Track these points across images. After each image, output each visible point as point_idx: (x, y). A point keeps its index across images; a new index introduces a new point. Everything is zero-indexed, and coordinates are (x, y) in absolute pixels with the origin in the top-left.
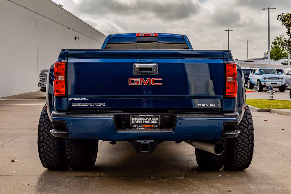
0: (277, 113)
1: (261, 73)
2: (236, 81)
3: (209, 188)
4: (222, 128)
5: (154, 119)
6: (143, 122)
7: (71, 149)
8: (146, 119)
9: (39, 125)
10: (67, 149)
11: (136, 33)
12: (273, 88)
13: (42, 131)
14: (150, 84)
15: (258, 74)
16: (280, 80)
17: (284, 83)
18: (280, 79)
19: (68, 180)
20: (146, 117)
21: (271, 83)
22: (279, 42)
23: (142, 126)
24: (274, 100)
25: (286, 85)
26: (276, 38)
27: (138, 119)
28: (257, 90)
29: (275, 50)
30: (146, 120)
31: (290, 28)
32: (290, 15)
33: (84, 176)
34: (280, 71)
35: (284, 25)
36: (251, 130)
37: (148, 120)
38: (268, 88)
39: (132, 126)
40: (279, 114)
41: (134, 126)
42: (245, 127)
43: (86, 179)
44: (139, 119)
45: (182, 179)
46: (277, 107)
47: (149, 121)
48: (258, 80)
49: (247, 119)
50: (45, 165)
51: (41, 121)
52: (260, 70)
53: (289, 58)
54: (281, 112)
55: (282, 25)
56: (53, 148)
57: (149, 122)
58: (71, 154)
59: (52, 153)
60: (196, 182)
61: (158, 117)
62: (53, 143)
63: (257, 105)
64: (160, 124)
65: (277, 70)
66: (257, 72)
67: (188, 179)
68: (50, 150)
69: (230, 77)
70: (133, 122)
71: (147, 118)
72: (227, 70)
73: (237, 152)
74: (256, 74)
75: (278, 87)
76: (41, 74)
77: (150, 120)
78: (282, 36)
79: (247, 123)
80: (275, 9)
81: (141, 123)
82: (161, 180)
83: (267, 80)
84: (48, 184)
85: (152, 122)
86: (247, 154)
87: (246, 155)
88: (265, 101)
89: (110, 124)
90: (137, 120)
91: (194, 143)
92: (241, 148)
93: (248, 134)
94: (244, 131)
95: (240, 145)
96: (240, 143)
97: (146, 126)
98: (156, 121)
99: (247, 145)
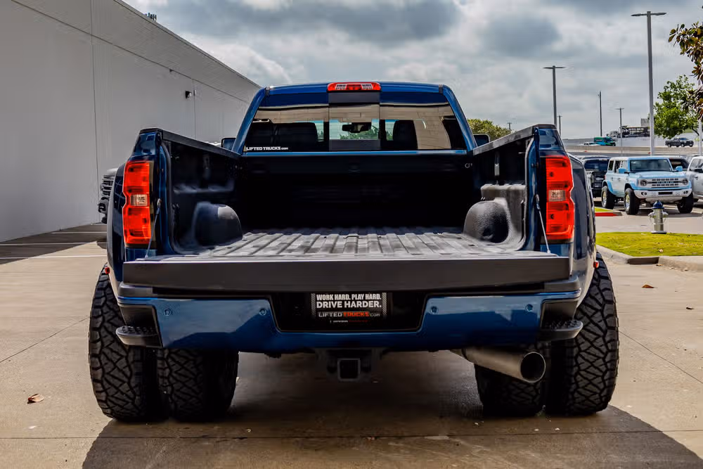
0: (674, 266)
1: (634, 169)
2: (571, 201)
3: (510, 463)
4: (539, 316)
5: (371, 298)
6: (343, 304)
7: (171, 370)
8: (350, 297)
9: (92, 313)
10: (160, 372)
11: (327, 84)
12: (663, 203)
13: (98, 329)
15: (625, 173)
16: (681, 185)
17: (690, 193)
18: (680, 182)
19: (164, 448)
20: (350, 293)
21: (657, 192)
22: (675, 94)
23: (340, 314)
24: (665, 233)
25: (695, 196)
26: (668, 83)
27: (331, 298)
28: (624, 211)
29: (666, 113)
30: (351, 301)
31: (701, 60)
32: (701, 28)
33: (204, 437)
34: (680, 163)
35: (686, 54)
36: (611, 318)
37: (356, 301)
38: (652, 205)
39: (317, 315)
40: (679, 267)
41: (322, 314)
42: (597, 311)
43: (207, 444)
44: (334, 297)
45: (445, 441)
46: (674, 251)
47: (358, 302)
48: (628, 186)
49: (601, 291)
50: (109, 411)
51: (97, 304)
52: (631, 161)
53: (699, 130)
54: (685, 265)
55: (681, 54)
56: (127, 370)
57: (359, 304)
58: (171, 385)
59: (124, 382)
60: (477, 449)
62: (127, 358)
63: (627, 247)
64: (385, 310)
65: (671, 160)
66: (625, 166)
67: (457, 440)
68: (120, 375)
69: (557, 191)
70: (320, 305)
71: (353, 296)
72: (548, 173)
73: (578, 373)
74: (621, 172)
75: (674, 203)
76: (105, 182)
77: (362, 301)
78: (683, 79)
79: (601, 301)
80: (664, 14)
81: (338, 307)
82: (391, 444)
83: (649, 186)
84: (116, 459)
85: (365, 304)
86: (603, 377)
87: (599, 379)
88: (646, 237)
89: (263, 312)
90: (328, 301)
91: (469, 352)
92: (587, 361)
93: (604, 327)
94: (594, 319)
95: (583, 354)
96: (585, 351)
97: (351, 314)
98: (375, 302)
99: (602, 355)
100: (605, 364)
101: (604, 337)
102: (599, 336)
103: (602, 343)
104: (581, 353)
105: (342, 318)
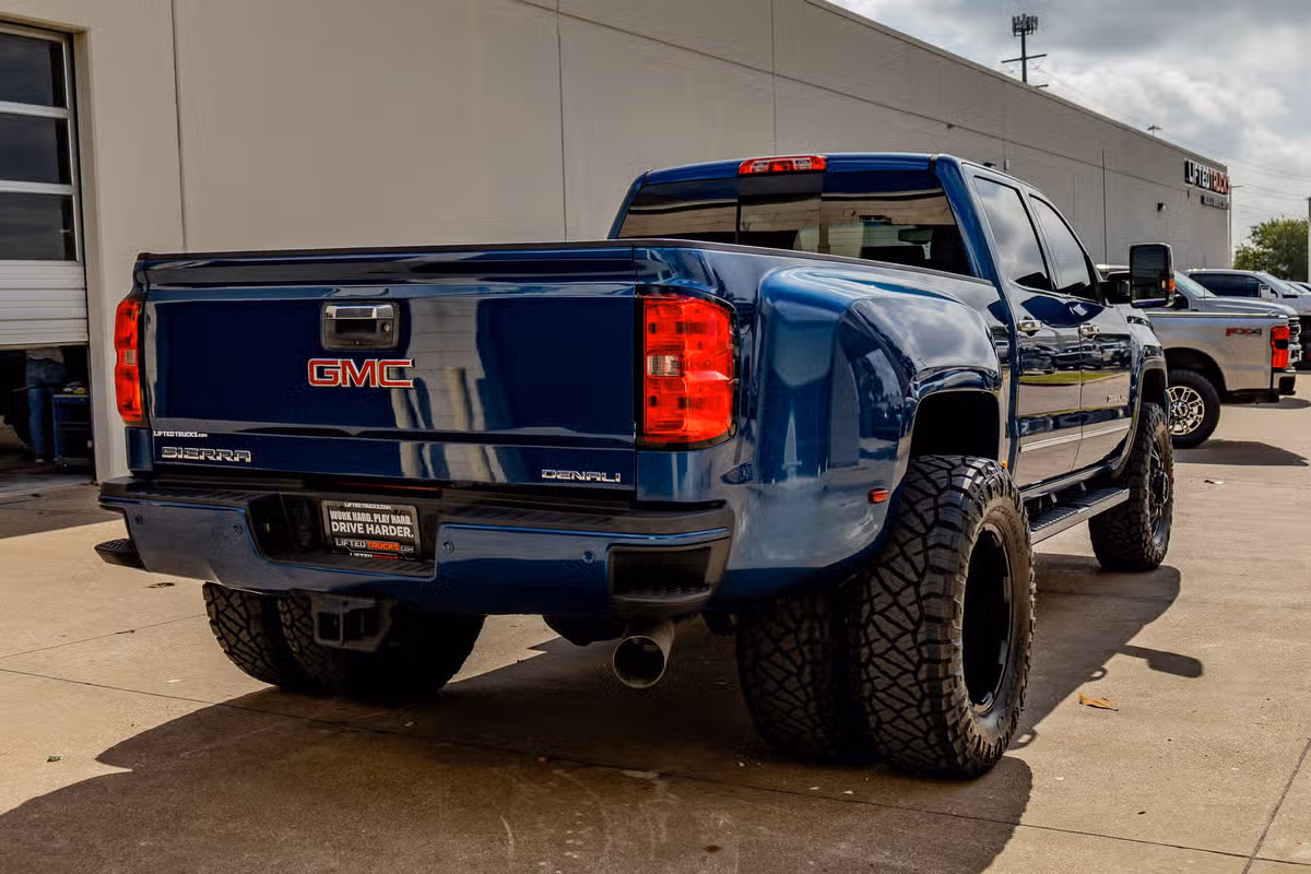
5: (399, 522)
6: (365, 529)
8: (373, 518)
14: (374, 383)
20: (372, 512)
23: (362, 544)
27: (349, 517)
30: (375, 524)
37: (380, 525)
39: (334, 542)
41: (340, 542)
42: (909, 584)
44: (352, 517)
47: (383, 527)
57: (385, 531)
61: (409, 514)
64: (418, 541)
70: (335, 527)
71: (376, 517)
72: (646, 326)
77: (387, 524)
79: (921, 567)
81: (359, 532)
85: (393, 531)
86: (918, 708)
87: (914, 711)
90: (346, 522)
92: (886, 674)
93: (916, 616)
94: (901, 599)
95: (879, 661)
96: (881, 656)
97: (376, 545)
98: (405, 528)
99: (911, 668)
100: (919, 683)
101: (914, 633)
102: (906, 632)
103: (910, 644)
104: (875, 659)
105: (365, 550)
